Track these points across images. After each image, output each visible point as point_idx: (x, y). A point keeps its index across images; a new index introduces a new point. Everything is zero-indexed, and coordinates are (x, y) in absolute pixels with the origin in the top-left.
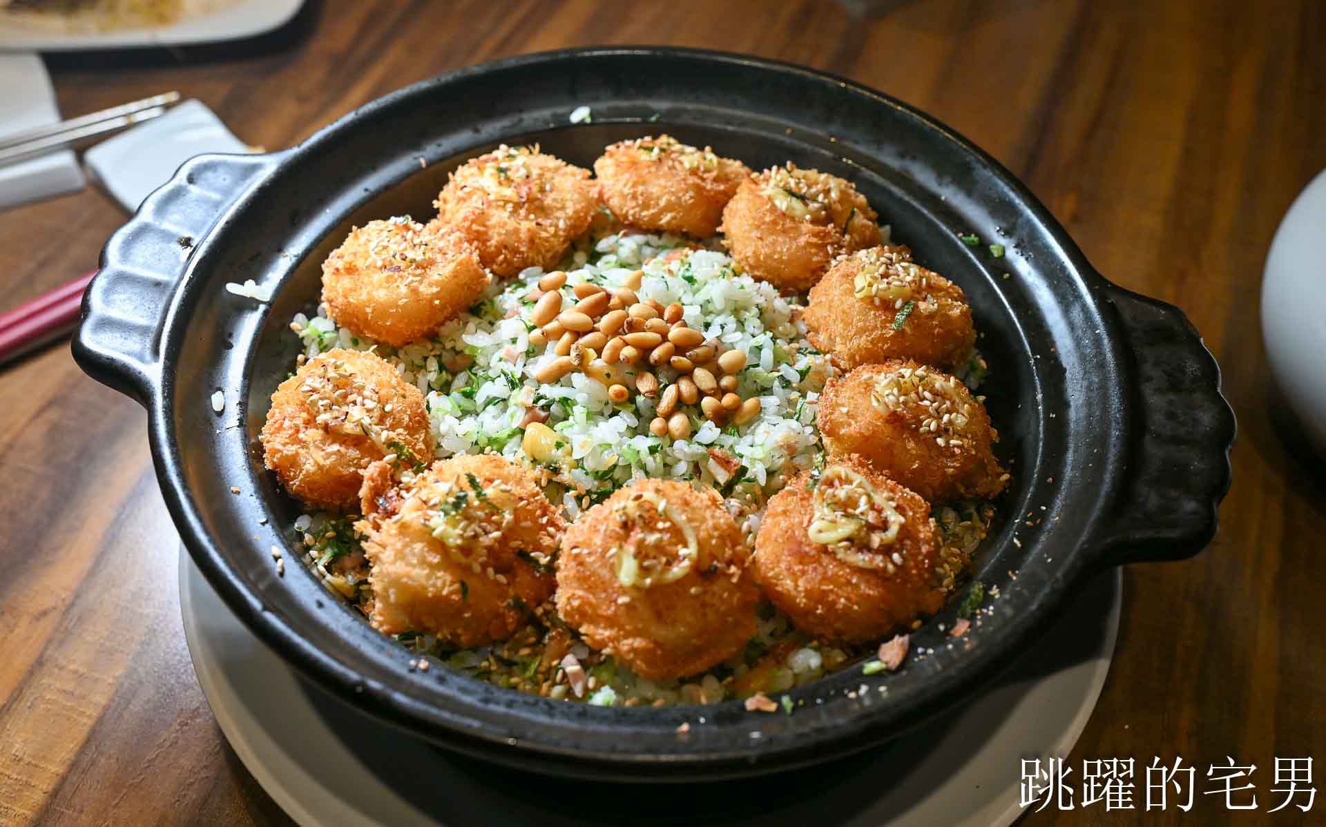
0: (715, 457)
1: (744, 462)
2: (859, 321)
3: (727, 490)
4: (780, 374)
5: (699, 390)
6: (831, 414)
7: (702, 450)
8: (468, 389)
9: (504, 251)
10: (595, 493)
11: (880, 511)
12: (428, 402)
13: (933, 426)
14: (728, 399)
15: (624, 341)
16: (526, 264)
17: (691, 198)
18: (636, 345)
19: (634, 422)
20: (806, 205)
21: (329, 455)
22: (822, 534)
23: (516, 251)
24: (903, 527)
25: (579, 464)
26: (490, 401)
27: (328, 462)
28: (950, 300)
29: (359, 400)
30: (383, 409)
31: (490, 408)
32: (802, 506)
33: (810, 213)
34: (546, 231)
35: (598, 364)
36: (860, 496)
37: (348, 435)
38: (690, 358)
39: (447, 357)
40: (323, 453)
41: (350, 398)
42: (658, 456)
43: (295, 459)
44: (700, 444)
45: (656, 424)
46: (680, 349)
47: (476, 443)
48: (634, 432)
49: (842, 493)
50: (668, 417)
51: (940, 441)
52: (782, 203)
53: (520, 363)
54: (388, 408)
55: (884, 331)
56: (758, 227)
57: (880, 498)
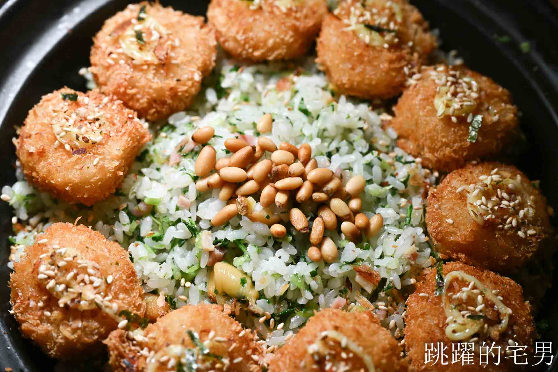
0: (361, 273)
1: (383, 275)
2: (443, 137)
3: (373, 298)
4: (391, 187)
5: (337, 216)
6: (440, 225)
7: (349, 268)
8: (157, 234)
9: (154, 105)
10: (278, 316)
11: (492, 305)
12: (130, 254)
13: (514, 223)
14: (360, 220)
15: (275, 188)
16: (173, 111)
17: (291, 37)
18: (283, 191)
19: (294, 252)
20: (383, 36)
21: (74, 331)
22: (456, 334)
23: (163, 103)
24: (511, 317)
25: (261, 295)
26: (175, 242)
27: (76, 336)
28: (503, 105)
29: (86, 278)
30: (106, 282)
31: (177, 248)
32: (436, 309)
33: (387, 42)
34: (184, 85)
35: (257, 209)
36: (477, 295)
37: (84, 311)
38: (326, 193)
39: (133, 207)
40: (69, 329)
41: (79, 278)
42: (318, 277)
43: (47, 336)
44: (348, 263)
45: (313, 252)
46: (318, 186)
47: (173, 278)
48: (296, 259)
49: (463, 294)
50: (319, 245)
51: (520, 233)
52: (366, 37)
53: (193, 209)
54: (110, 280)
55: (463, 143)
56: (349, 60)
57: (491, 294)
